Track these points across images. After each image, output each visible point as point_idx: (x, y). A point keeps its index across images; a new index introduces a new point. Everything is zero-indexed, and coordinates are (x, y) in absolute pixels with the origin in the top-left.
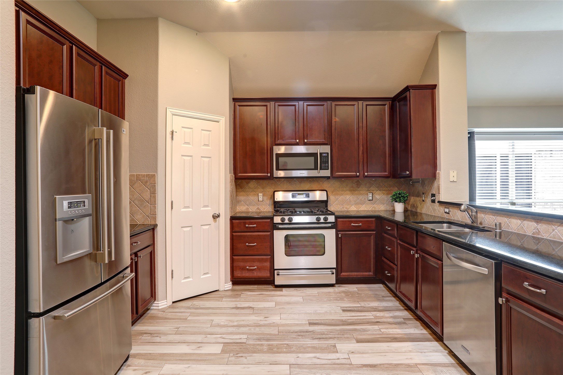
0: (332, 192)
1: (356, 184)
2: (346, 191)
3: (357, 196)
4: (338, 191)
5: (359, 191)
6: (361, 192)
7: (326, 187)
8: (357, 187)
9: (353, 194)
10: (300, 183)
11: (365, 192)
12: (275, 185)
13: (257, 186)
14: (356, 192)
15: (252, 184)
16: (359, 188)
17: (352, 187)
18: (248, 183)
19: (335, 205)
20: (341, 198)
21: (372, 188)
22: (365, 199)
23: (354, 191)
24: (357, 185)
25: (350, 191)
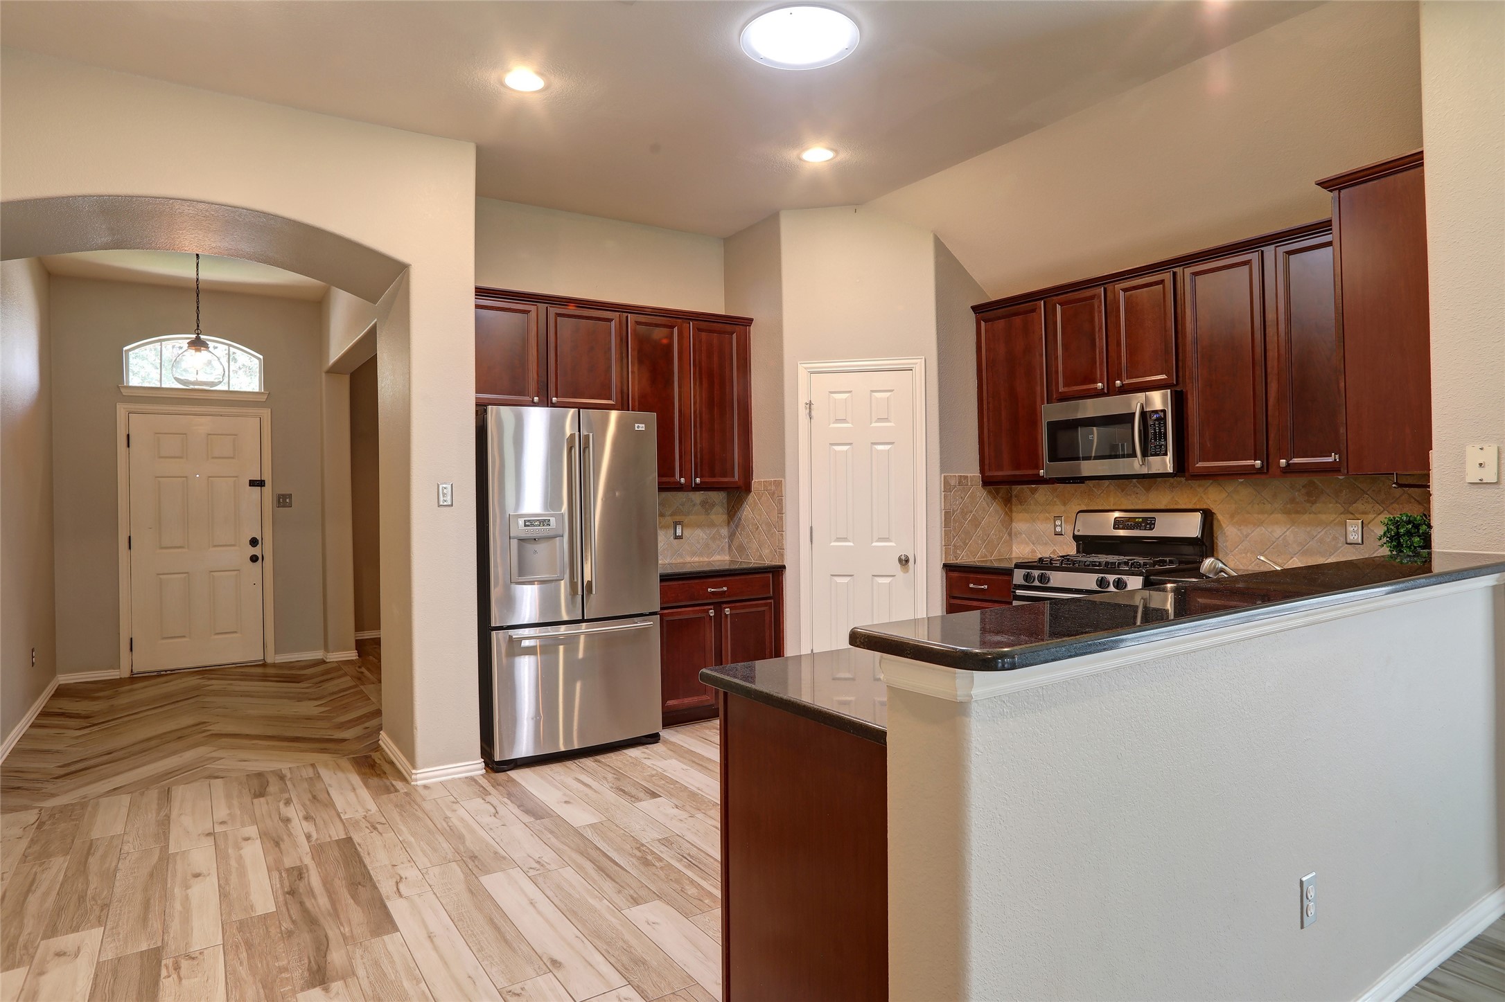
0: (1232, 516)
1: (1303, 491)
2: (1271, 514)
3: (1309, 529)
4: (1248, 513)
5: (1315, 514)
6: (1323, 517)
7: (1215, 501)
8: (1308, 501)
9: (1293, 523)
10: (1148, 489)
11: (1334, 516)
12: (1089, 495)
13: (1053, 499)
14: (1306, 517)
15: (1043, 492)
16: (1314, 503)
17: (1293, 500)
18: (1033, 491)
19: (1241, 553)
20: (1258, 533)
21: (1359, 506)
22: (1335, 538)
23: (1297, 512)
24: (1309, 494)
25: (1287, 512)
